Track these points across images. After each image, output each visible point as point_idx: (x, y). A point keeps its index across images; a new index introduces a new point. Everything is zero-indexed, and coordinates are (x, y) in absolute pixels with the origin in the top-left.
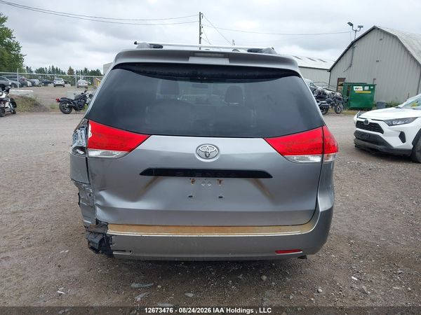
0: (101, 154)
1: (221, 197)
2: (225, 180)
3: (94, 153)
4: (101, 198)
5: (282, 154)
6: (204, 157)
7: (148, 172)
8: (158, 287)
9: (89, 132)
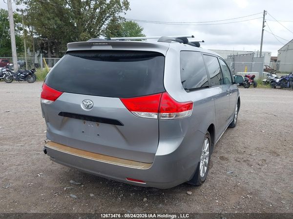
0: (48, 102)
1: (99, 135)
2: (100, 124)
5: (130, 110)
7: (61, 114)
8: (82, 186)
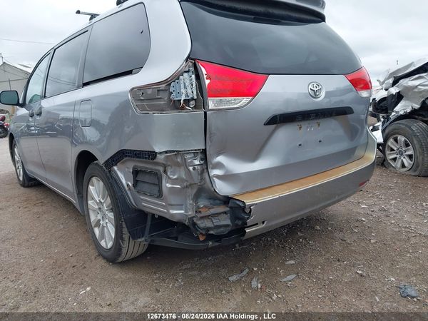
1: (320, 141)
3: (212, 104)
6: (313, 95)
7: (274, 120)
8: (255, 269)
9: (205, 76)
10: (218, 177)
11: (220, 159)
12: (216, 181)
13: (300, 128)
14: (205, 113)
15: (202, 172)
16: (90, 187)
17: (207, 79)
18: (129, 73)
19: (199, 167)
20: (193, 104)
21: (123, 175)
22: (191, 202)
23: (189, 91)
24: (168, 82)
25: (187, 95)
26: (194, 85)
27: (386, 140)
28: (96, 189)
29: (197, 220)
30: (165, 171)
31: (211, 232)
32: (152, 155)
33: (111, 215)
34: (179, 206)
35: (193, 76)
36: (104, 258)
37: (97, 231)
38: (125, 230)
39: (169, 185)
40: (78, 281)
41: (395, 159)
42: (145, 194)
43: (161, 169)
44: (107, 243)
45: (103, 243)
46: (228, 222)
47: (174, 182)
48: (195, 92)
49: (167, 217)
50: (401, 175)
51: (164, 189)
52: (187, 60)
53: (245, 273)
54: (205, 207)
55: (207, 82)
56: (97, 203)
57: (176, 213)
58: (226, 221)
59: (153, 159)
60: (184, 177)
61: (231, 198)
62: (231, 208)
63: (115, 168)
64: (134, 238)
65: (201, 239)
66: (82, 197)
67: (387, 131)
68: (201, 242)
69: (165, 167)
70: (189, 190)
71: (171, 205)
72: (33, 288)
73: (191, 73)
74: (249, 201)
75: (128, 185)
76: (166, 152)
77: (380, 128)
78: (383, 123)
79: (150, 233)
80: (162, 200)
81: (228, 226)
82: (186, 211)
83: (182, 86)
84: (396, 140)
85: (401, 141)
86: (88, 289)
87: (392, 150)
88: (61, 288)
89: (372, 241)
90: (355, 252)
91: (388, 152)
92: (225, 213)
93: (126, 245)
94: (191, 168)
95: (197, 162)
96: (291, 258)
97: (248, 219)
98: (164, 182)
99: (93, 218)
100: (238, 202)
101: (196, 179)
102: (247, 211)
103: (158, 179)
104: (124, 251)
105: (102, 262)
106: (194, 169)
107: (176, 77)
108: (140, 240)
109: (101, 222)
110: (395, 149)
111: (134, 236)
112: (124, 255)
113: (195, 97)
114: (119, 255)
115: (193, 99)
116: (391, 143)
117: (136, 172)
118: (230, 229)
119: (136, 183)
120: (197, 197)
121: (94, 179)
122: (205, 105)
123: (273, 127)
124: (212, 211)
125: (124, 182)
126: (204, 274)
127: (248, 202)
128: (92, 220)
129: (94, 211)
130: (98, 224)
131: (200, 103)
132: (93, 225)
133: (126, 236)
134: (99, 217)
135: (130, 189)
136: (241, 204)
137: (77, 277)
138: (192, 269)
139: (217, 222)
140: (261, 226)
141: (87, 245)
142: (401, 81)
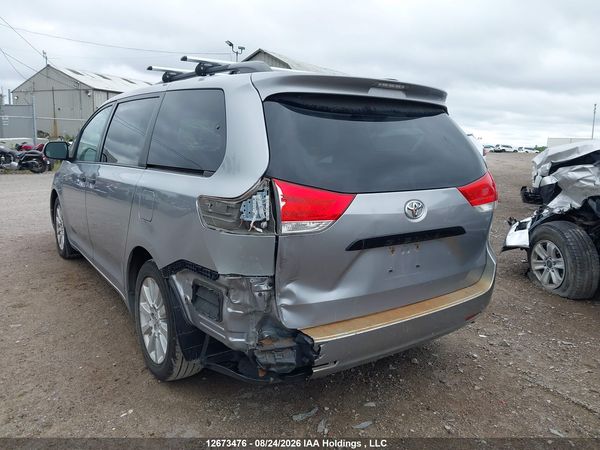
1: (418, 266)
3: (286, 228)
4: (289, 294)
6: (411, 216)
7: (359, 245)
8: (326, 409)
9: (280, 197)
10: (286, 307)
11: (290, 287)
12: (284, 311)
13: (393, 251)
14: (277, 238)
15: (269, 299)
16: (144, 287)
17: (283, 200)
18: (200, 172)
19: (266, 293)
20: (264, 224)
21: (182, 287)
22: (254, 330)
23: (261, 212)
24: (240, 200)
25: (259, 216)
26: (267, 206)
27: (533, 243)
28: (149, 291)
29: (259, 353)
30: (227, 294)
31: (273, 369)
32: (214, 276)
33: (164, 326)
34: (240, 334)
35: (268, 197)
36: (152, 373)
37: (147, 339)
38: (178, 348)
39: (230, 310)
40: (120, 400)
41: (541, 271)
42: (203, 314)
43: (224, 291)
44: (158, 357)
45: (152, 355)
46: (293, 360)
47: (236, 307)
48: (268, 214)
49: (226, 344)
50: (547, 293)
51: (224, 313)
52: (262, 178)
53: (313, 412)
54: (270, 337)
55: (282, 204)
56: (151, 308)
57: (236, 340)
58: (290, 358)
59: (214, 280)
60: (248, 302)
61: (300, 332)
62: (298, 343)
63: (174, 277)
64: (187, 360)
65: (261, 375)
66: (134, 295)
67: (535, 233)
68: (261, 378)
69: (228, 289)
70: (253, 317)
71: (231, 332)
72: (68, 403)
73: (265, 193)
74: (319, 338)
75: (186, 299)
76: (231, 275)
77: (529, 226)
78: (533, 220)
79: (207, 354)
80: (222, 325)
81: (291, 364)
82: (247, 340)
83: (254, 205)
84: (545, 246)
85: (550, 248)
86: (131, 411)
87: (539, 258)
88: (99, 406)
89: (477, 388)
90: (450, 400)
91: (534, 260)
92: (291, 348)
93: (178, 364)
94: (257, 294)
95: (264, 287)
96: (372, 400)
97: (316, 358)
98: (225, 305)
99: (144, 323)
100: (306, 339)
101: (262, 307)
102: (316, 349)
103: (219, 300)
104: (176, 371)
105: (149, 378)
106: (260, 295)
107: (248, 196)
108: (194, 361)
109: (153, 331)
110: (543, 257)
111: (188, 357)
112: (174, 375)
113: (268, 219)
114: (170, 374)
115: (265, 220)
116: (538, 249)
117: (196, 287)
118: (294, 367)
119: (195, 299)
120: (261, 325)
121: (149, 280)
122: (277, 228)
123: (356, 252)
124: (277, 345)
125: (182, 293)
126: (266, 408)
127: (318, 340)
128: (143, 326)
129: (146, 314)
130: (149, 331)
131: (273, 225)
132: (143, 331)
133: (179, 355)
134: (151, 324)
135: (187, 303)
136: (309, 341)
137: (119, 395)
138: (253, 399)
139: (280, 359)
140: (332, 366)
141: (134, 353)
142: (560, 169)
